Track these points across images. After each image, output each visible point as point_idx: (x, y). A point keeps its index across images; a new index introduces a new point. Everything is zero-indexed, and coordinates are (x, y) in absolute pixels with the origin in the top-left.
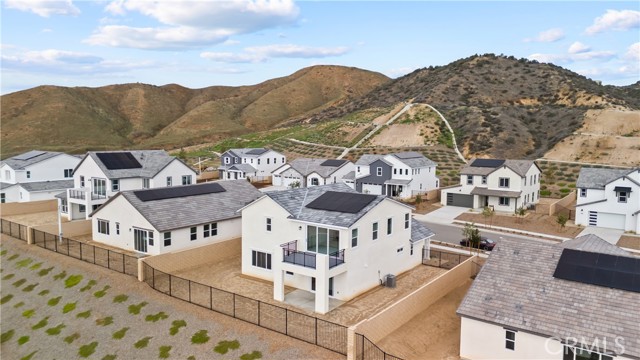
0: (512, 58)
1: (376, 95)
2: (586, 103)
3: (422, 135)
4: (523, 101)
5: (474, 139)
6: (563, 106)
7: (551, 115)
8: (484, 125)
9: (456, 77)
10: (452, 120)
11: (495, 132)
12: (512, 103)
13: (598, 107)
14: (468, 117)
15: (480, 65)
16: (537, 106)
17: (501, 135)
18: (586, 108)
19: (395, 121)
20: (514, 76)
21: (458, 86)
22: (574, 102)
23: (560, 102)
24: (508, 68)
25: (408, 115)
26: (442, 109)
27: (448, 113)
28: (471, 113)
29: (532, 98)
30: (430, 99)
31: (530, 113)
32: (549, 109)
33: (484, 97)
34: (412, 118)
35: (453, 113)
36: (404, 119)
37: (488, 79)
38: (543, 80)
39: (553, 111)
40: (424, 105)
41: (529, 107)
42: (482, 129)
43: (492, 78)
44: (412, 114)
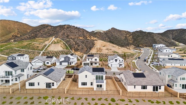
0: (74, 26)
1: (36, 33)
2: (93, 39)
3: (61, 47)
4: (80, 38)
5: (74, 48)
6: (89, 39)
7: (87, 42)
8: (75, 44)
9: (63, 31)
10: (66, 43)
11: (79, 46)
12: (78, 38)
13: (96, 40)
14: (70, 42)
15: (68, 28)
16: (83, 39)
17: (80, 47)
18: (94, 40)
19: (52, 43)
20: (76, 31)
21: (64, 33)
22: (91, 39)
23: (88, 38)
24: (74, 29)
25: (55, 41)
26: (63, 40)
27: (65, 41)
28: (71, 41)
29: (82, 37)
30: (59, 37)
31: (82, 41)
32: (86, 40)
33: (72, 37)
34: (56, 42)
35: (66, 41)
36: (54, 42)
37: (71, 32)
38: (83, 33)
39: (87, 41)
40: (58, 39)
41: (82, 39)
42: (75, 45)
43: (72, 31)
44: (56, 41)
